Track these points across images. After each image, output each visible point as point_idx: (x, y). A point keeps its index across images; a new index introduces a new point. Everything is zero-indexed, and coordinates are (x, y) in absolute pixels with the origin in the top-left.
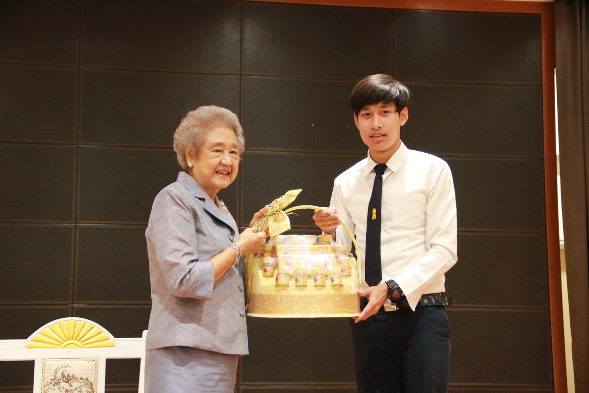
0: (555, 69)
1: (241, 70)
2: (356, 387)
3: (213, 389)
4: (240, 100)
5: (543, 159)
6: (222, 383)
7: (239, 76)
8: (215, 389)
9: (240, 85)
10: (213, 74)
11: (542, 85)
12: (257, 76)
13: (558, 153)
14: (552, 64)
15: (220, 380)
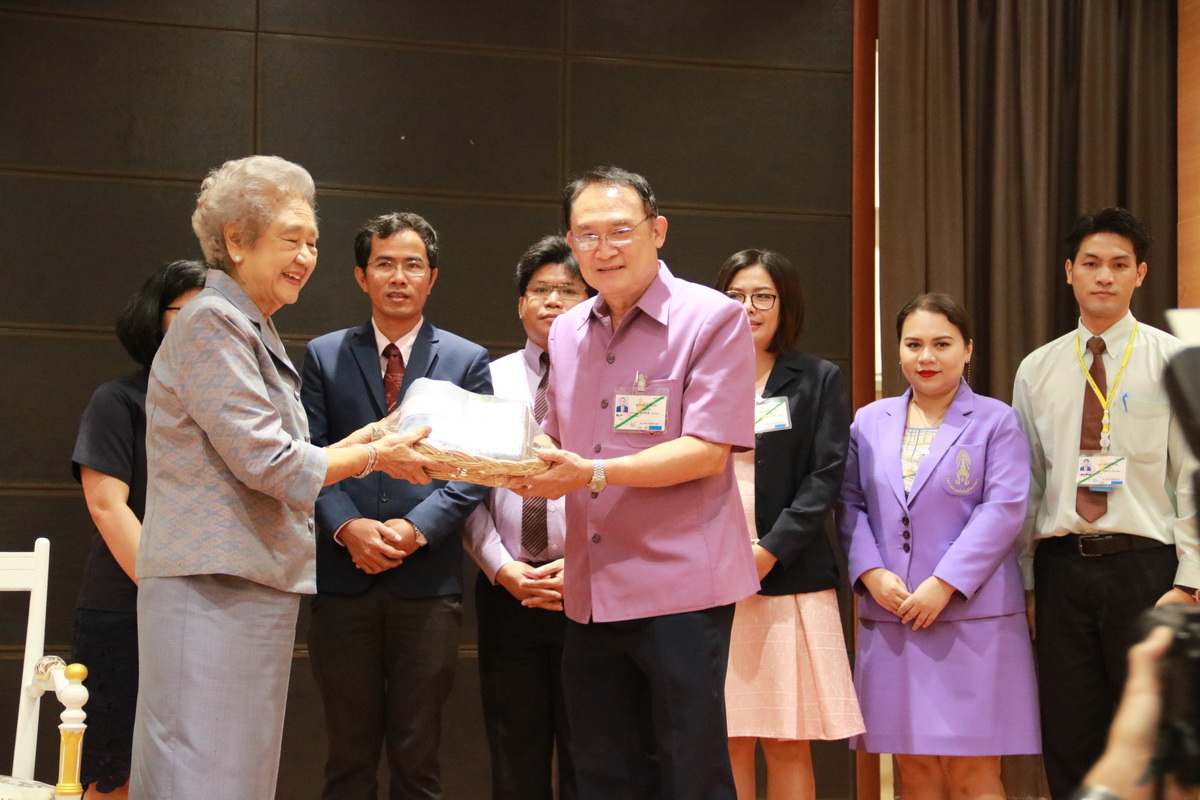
0: (877, 41)
1: (258, 22)
2: (475, 653)
3: (264, 642)
4: (256, 83)
5: (850, 217)
6: (279, 631)
7: (253, 34)
8: (268, 642)
9: (256, 52)
10: (200, 27)
11: (851, 73)
12: (291, 34)
13: (877, 204)
14: (871, 31)
15: (277, 626)
